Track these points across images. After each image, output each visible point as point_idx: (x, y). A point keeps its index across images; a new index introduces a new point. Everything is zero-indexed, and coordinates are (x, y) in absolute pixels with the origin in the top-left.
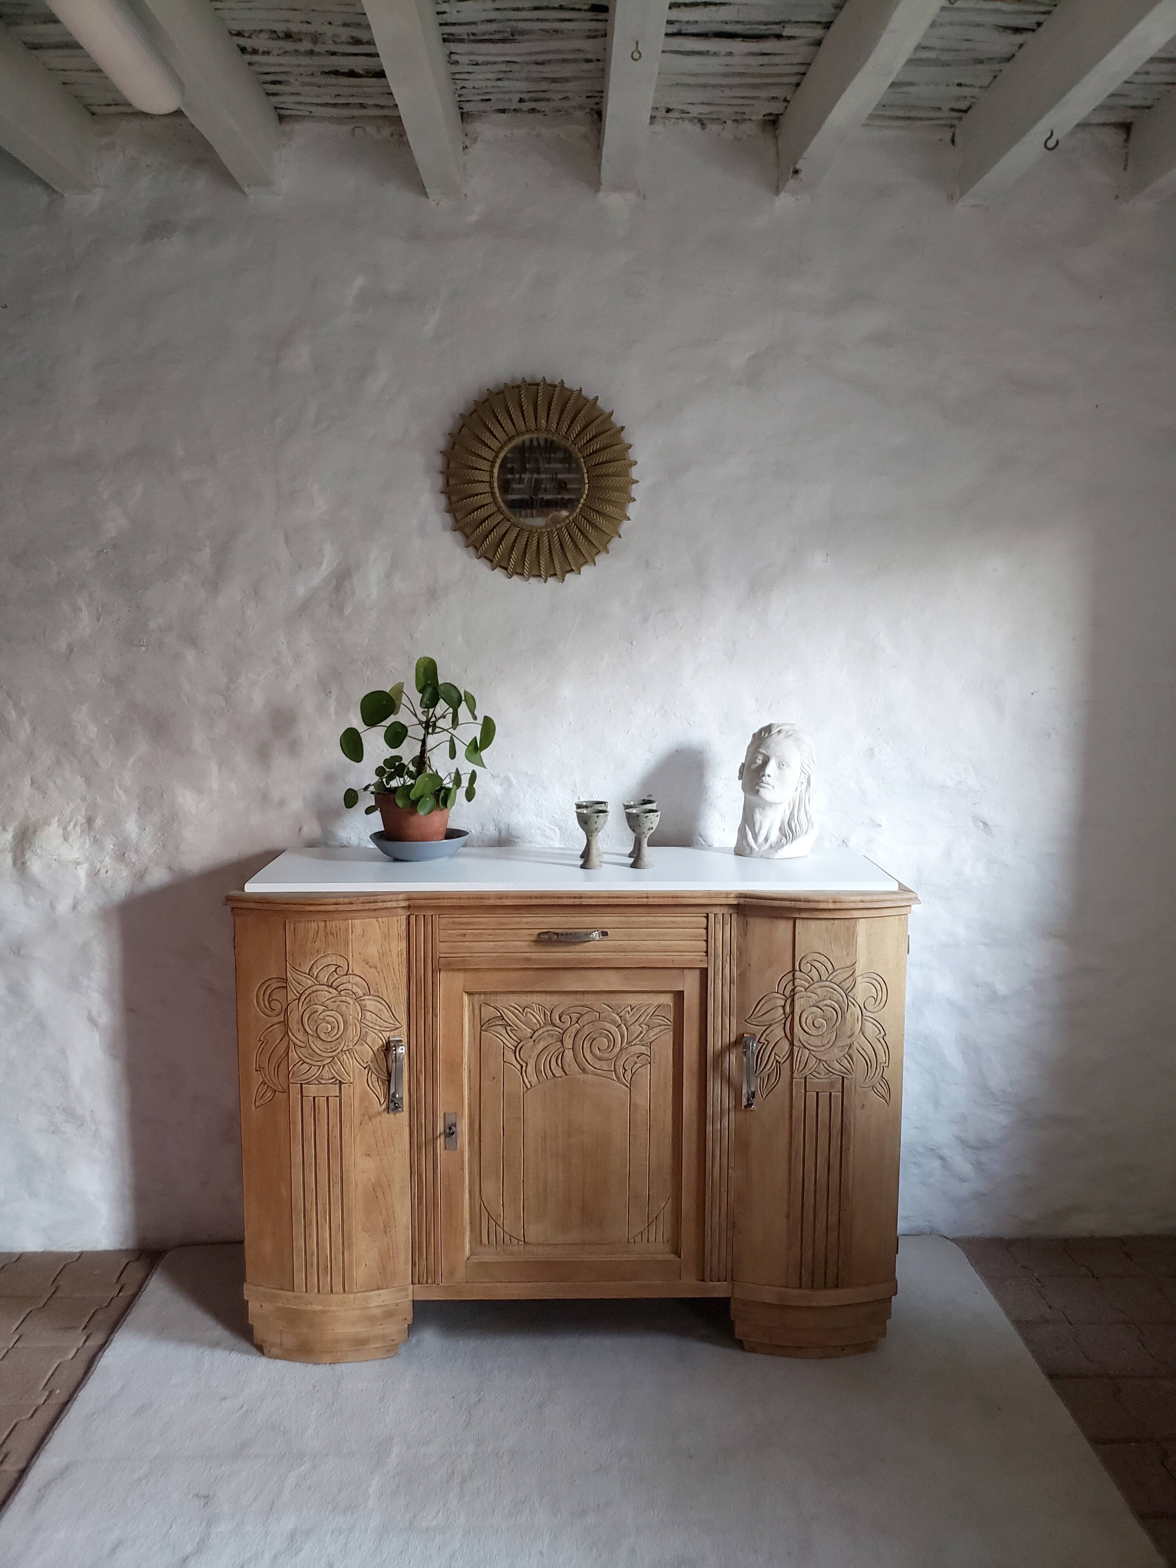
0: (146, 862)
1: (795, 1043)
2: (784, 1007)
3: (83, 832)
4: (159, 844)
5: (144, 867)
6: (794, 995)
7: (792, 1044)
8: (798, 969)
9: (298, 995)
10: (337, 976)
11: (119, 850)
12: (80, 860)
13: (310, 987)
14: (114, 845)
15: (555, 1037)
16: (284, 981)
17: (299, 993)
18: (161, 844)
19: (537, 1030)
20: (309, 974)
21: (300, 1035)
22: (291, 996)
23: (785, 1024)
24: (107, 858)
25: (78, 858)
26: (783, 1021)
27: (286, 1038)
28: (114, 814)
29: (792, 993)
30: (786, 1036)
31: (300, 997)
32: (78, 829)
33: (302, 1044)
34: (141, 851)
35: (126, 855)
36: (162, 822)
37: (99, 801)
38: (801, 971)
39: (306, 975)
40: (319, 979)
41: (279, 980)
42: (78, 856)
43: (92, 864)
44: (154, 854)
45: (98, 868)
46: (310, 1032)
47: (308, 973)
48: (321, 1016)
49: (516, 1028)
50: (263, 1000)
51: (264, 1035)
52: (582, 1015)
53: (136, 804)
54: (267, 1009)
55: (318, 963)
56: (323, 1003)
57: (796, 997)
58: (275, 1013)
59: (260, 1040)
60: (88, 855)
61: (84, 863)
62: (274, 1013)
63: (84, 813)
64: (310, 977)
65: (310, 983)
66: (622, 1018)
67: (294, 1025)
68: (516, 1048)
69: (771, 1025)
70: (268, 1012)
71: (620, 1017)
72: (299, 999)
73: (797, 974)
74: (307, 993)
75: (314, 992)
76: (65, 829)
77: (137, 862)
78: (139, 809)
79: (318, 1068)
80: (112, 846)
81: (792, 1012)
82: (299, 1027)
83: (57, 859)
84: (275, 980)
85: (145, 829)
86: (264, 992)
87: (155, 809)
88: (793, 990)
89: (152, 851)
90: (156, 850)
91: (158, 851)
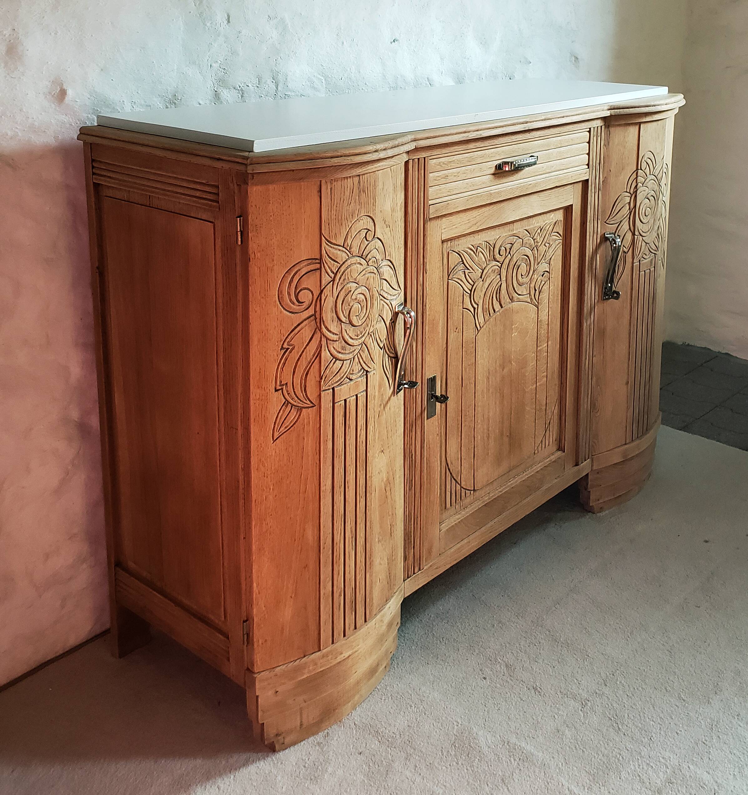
1: (637, 233)
2: (629, 203)
6: (636, 191)
7: (634, 234)
8: (640, 168)
9: (333, 275)
10: (367, 243)
13: (344, 263)
15: (496, 272)
16: (317, 261)
17: (333, 273)
19: (485, 268)
20: (343, 247)
21: (334, 327)
22: (326, 279)
23: (629, 218)
26: (628, 216)
27: (318, 335)
29: (635, 190)
30: (630, 229)
31: (334, 277)
33: (335, 337)
38: (641, 169)
39: (341, 248)
40: (352, 250)
41: (310, 261)
46: (343, 319)
47: (342, 245)
48: (354, 297)
49: (472, 271)
50: (289, 294)
51: (288, 340)
52: (513, 244)
54: (293, 303)
55: (353, 228)
56: (355, 279)
57: (638, 192)
58: (305, 305)
59: (282, 348)
62: (303, 307)
64: (344, 249)
65: (345, 256)
66: (535, 241)
67: (328, 316)
68: (471, 291)
69: (621, 221)
70: (295, 308)
71: (534, 240)
72: (333, 280)
73: (640, 171)
74: (342, 269)
75: (347, 268)
79: (349, 361)
81: (635, 206)
82: (333, 317)
84: (306, 263)
86: (290, 283)
88: (636, 186)
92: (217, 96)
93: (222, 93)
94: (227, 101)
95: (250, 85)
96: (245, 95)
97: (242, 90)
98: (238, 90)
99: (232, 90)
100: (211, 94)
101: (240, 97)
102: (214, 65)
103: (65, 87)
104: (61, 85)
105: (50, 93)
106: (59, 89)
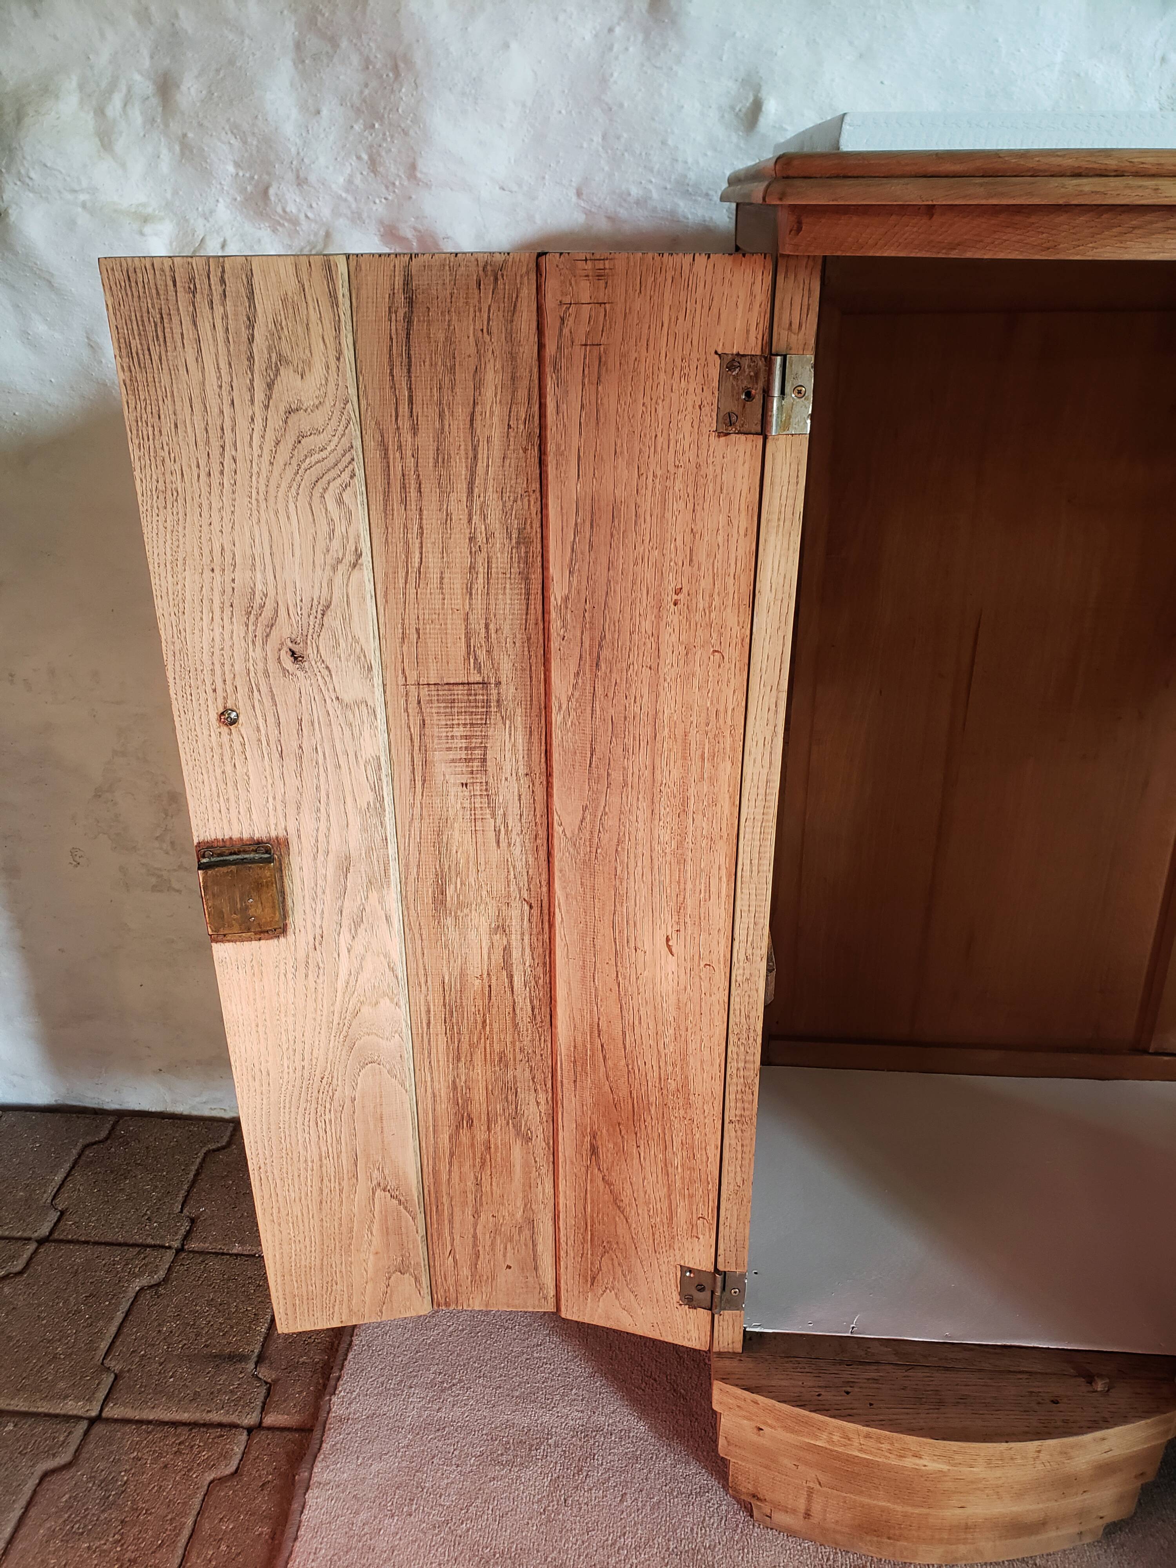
0: (326, 213)
3: (151, 121)
4: (359, 158)
5: (322, 233)
11: (252, 178)
12: (150, 210)
14: (237, 165)
18: (365, 157)
24: (221, 206)
25: (144, 205)
28: (231, 62)
32: (137, 116)
34: (312, 178)
35: (272, 191)
36: (366, 85)
37: (187, 22)
42: (143, 199)
43: (183, 222)
44: (347, 191)
45: (200, 234)
53: (289, 29)
60: (169, 196)
61: (161, 219)
63: (147, 63)
76: (100, 112)
77: (302, 216)
78: (299, 46)
80: (231, 169)
83: (89, 204)
85: (318, 112)
87: (344, 44)
89: (341, 180)
90: (351, 176)
91: (358, 180)
103: (763, 94)
104: (757, 89)
105: (732, 108)
106: (751, 99)
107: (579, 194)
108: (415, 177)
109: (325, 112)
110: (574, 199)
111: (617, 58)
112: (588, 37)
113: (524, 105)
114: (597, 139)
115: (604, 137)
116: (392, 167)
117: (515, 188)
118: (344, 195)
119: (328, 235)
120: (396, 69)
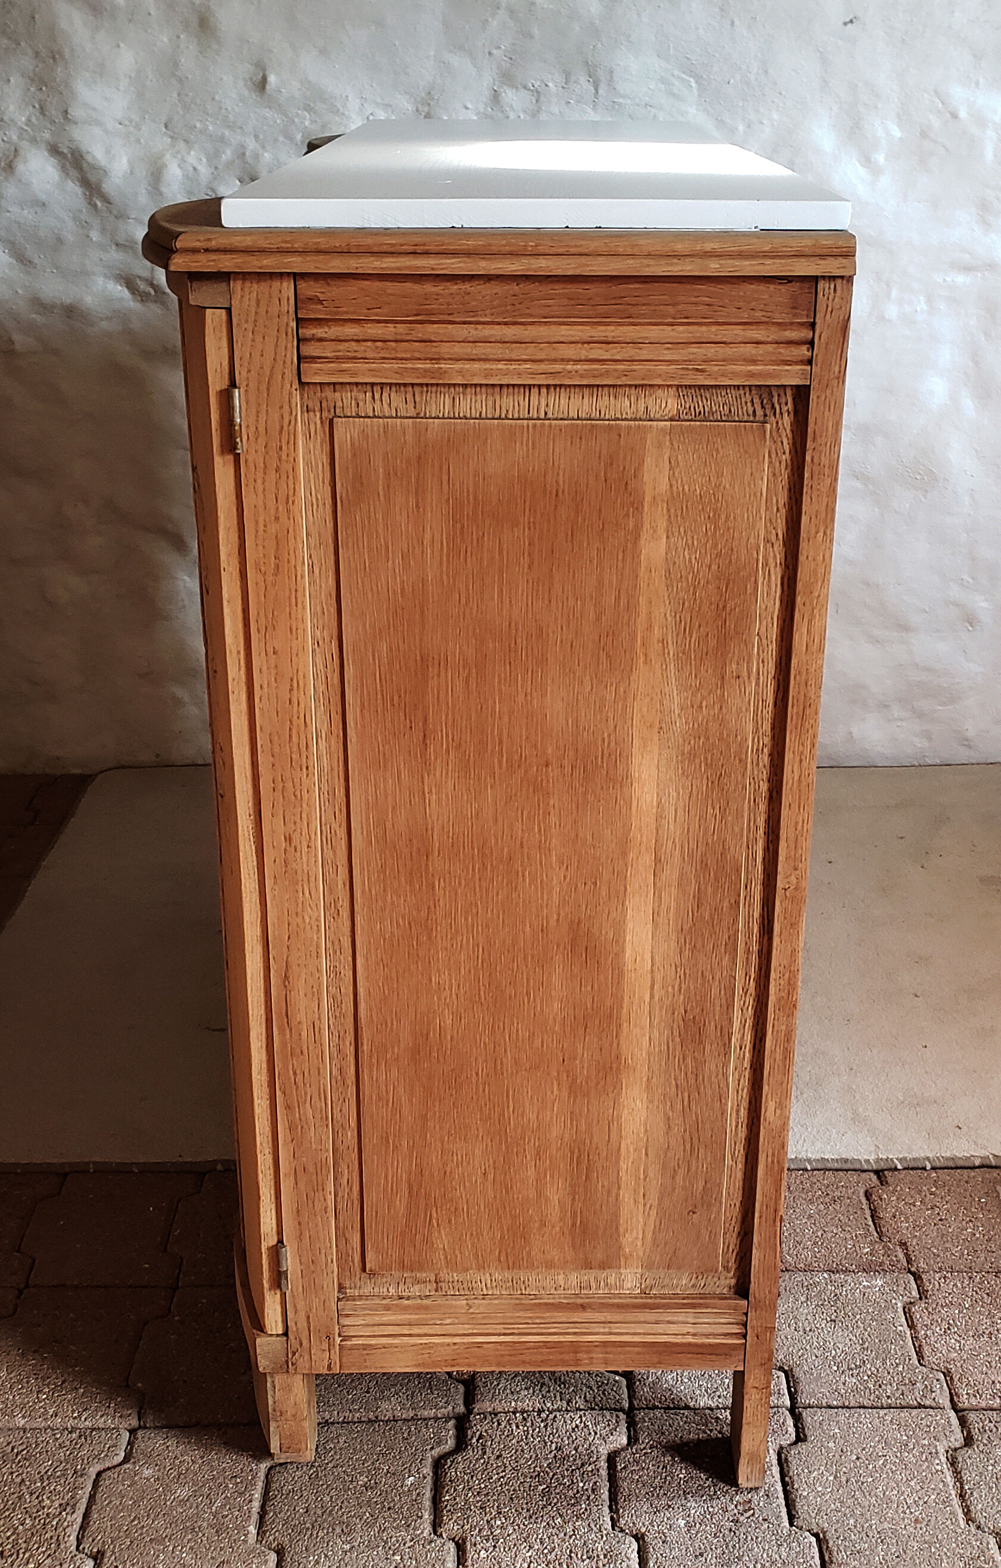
0: (15, 137)
4: (34, 107)
5: (13, 148)
18: (37, 106)
36: (37, 67)
44: (27, 125)
85: (9, 81)
87: (23, 44)
89: (24, 119)
90: (29, 117)
91: (34, 119)
92: (496, 96)
93: (503, 94)
94: (512, 106)
95: (550, 84)
96: (542, 98)
97: (538, 92)
98: (532, 91)
99: (523, 89)
100: (487, 93)
101: (534, 102)
102: (494, 51)
103: (267, 73)
104: (264, 70)
105: (251, 79)
106: (261, 75)
107: (166, 127)
108: (67, 118)
109: (12, 80)
110: (164, 130)
111: (183, 53)
112: (165, 40)
113: (130, 77)
114: (175, 95)
115: (179, 95)
116: (54, 112)
117: (127, 123)
118: (25, 128)
119: (16, 150)
120: (54, 58)
